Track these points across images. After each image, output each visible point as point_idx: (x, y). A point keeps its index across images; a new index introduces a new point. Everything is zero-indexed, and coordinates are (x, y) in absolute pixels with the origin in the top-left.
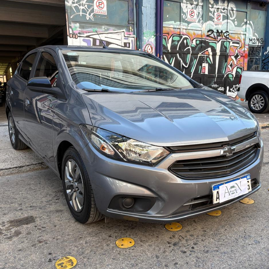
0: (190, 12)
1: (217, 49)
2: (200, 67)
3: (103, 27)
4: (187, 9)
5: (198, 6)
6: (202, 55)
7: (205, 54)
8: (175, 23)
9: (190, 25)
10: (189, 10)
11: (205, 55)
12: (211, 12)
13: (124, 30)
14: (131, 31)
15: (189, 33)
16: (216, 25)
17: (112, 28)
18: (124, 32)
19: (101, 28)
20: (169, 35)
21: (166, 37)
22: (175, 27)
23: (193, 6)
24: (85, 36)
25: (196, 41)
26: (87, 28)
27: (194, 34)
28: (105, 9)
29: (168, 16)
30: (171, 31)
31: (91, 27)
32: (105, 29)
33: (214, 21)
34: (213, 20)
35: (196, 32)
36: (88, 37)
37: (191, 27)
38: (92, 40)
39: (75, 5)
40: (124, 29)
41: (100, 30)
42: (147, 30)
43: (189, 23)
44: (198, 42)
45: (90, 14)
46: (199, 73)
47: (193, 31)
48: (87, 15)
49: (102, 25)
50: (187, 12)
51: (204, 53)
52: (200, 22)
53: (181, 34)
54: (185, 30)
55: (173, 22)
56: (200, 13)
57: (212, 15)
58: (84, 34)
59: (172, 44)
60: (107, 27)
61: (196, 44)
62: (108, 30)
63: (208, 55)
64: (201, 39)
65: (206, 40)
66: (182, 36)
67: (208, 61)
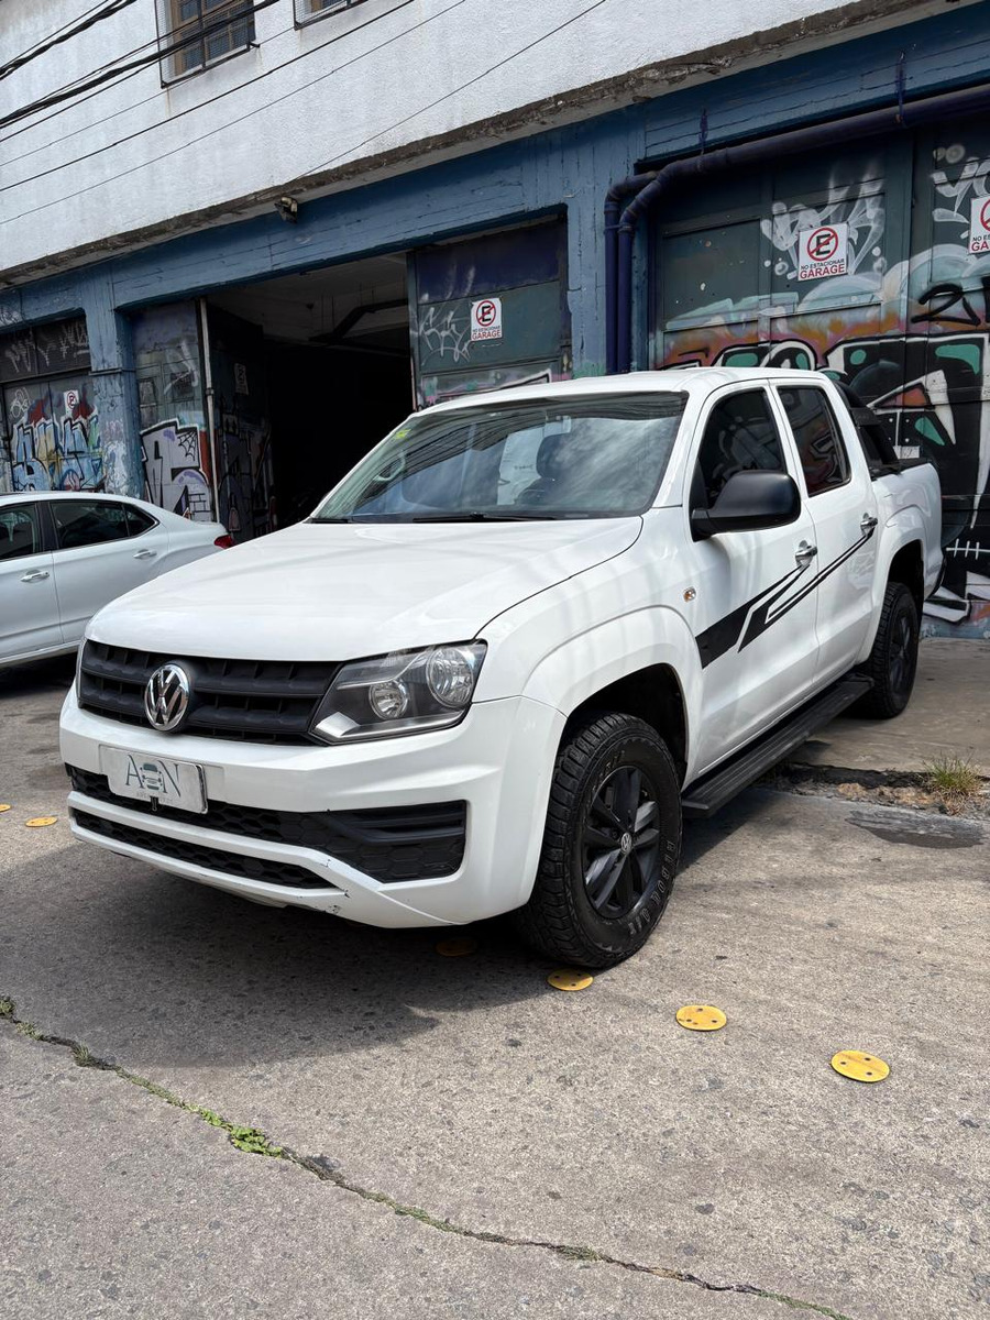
0: (815, 239)
1: (985, 372)
3: (492, 374)
4: (795, 232)
5: (858, 203)
6: (881, 412)
7: (895, 407)
8: (734, 303)
9: (810, 296)
10: (805, 236)
11: (899, 411)
12: (948, 203)
13: (548, 371)
14: (565, 369)
15: (806, 330)
16: (979, 255)
17: (513, 372)
18: (547, 376)
19: (486, 377)
20: (707, 356)
21: (697, 363)
22: (734, 318)
23: (829, 210)
25: (848, 353)
26: (457, 385)
27: (835, 326)
28: (498, 322)
29: (703, 286)
30: (718, 339)
31: (463, 380)
32: (495, 377)
33: (965, 243)
34: (964, 236)
35: (846, 317)
37: (814, 300)
39: (429, 332)
40: (548, 367)
41: (484, 384)
42: (585, 361)
43: (803, 287)
44: (859, 358)
45: (460, 348)
47: (830, 316)
48: (456, 349)
49: (487, 368)
50: (797, 245)
51: (892, 403)
52: (872, 265)
53: (762, 340)
54: (784, 321)
55: (729, 301)
56: (869, 228)
57: (955, 213)
60: (502, 371)
61: (848, 365)
62: (503, 379)
63: (925, 407)
64: (877, 342)
65: (904, 339)
66: (766, 348)
67: (927, 435)
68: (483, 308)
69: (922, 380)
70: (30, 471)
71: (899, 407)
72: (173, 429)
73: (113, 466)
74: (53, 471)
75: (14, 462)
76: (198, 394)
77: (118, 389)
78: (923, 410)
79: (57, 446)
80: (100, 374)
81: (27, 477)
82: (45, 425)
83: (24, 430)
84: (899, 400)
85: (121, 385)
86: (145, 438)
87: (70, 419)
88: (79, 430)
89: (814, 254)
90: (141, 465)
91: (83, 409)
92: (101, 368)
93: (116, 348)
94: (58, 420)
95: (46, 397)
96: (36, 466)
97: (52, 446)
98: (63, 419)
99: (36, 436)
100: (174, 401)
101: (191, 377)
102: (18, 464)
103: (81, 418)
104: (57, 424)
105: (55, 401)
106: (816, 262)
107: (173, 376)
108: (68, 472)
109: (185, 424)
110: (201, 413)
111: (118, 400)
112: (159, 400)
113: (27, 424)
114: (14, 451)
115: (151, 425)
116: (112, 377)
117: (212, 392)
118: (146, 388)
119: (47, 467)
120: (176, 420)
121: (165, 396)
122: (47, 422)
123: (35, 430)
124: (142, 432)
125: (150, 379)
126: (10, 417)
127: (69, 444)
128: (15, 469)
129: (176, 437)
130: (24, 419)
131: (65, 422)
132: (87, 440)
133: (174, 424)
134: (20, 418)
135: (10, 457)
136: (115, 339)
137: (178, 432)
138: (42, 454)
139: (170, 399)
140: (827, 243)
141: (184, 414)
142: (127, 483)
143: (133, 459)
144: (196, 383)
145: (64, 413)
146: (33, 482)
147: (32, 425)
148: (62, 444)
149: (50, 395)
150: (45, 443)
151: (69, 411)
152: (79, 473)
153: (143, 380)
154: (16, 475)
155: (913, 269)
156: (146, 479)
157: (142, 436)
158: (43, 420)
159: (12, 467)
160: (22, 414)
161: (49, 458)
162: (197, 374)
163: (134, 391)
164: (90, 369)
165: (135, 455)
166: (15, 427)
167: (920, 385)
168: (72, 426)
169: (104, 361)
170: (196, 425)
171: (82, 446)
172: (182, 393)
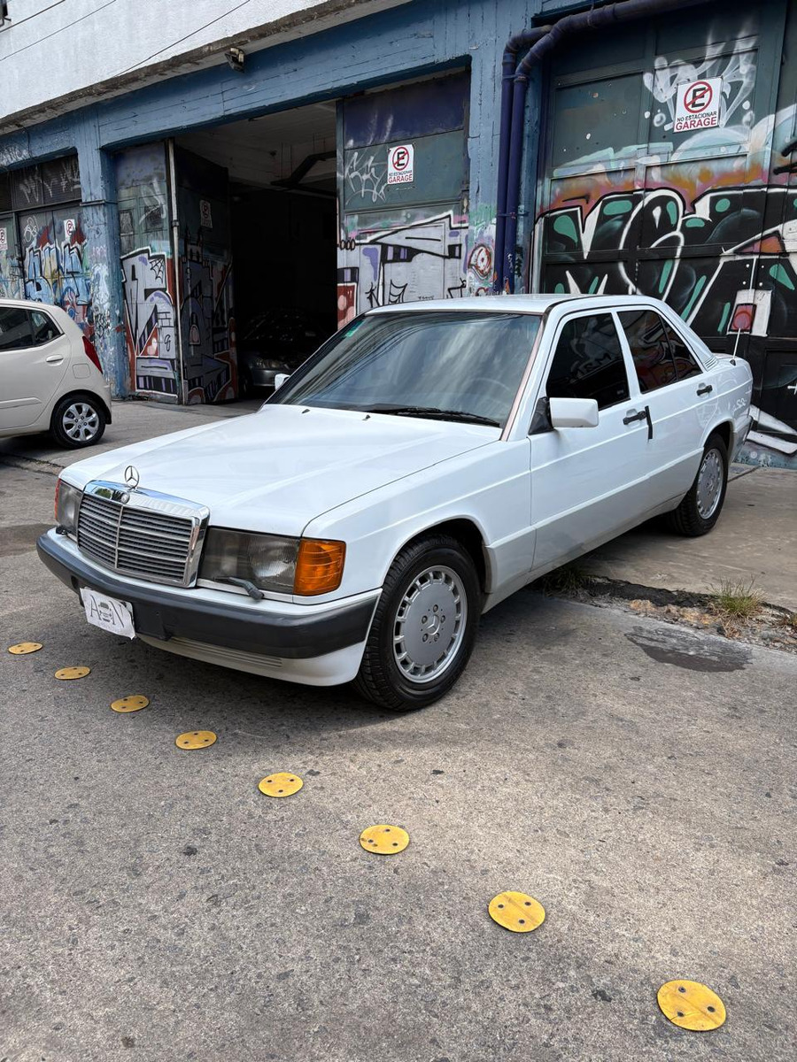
0: (691, 92)
2: (728, 306)
3: (404, 213)
4: (674, 85)
5: (733, 58)
6: (739, 258)
7: (752, 253)
8: (615, 152)
9: (683, 146)
10: (682, 89)
11: (755, 257)
13: (451, 212)
14: (465, 211)
15: (677, 179)
17: (421, 212)
18: (449, 216)
19: (398, 216)
20: (587, 203)
21: (578, 209)
22: (613, 167)
23: (706, 66)
24: (367, 241)
25: (714, 201)
26: (373, 223)
27: (705, 175)
29: (588, 136)
30: (599, 186)
31: (379, 218)
32: (406, 216)
35: (714, 167)
36: (373, 242)
37: (686, 150)
38: (379, 248)
39: (353, 175)
40: (450, 209)
41: (397, 223)
42: (479, 204)
43: (678, 138)
44: (723, 206)
45: (378, 190)
46: (720, 329)
47: (700, 165)
48: (375, 192)
49: (400, 208)
50: (675, 98)
51: (750, 249)
52: (741, 118)
53: (638, 188)
54: (658, 169)
55: (609, 151)
56: (741, 83)
58: (366, 238)
59: (600, 230)
61: (713, 213)
62: (413, 218)
63: (780, 254)
64: (741, 192)
65: (765, 189)
66: (640, 195)
67: (779, 280)
68: (399, 154)
69: (779, 228)
70: (39, 288)
71: (756, 254)
72: (146, 255)
73: (98, 285)
74: (56, 287)
75: (27, 279)
76: (166, 225)
77: (102, 219)
78: (778, 257)
79: (59, 267)
80: (88, 205)
81: (36, 293)
82: (50, 249)
83: (34, 253)
84: (757, 247)
85: (104, 216)
86: (124, 262)
87: (68, 245)
88: (75, 254)
89: (690, 107)
90: (120, 286)
91: (79, 236)
92: (89, 200)
93: (100, 183)
94: (60, 246)
95: (50, 224)
96: (43, 284)
97: (55, 267)
98: (63, 244)
99: (43, 257)
100: (147, 231)
101: (160, 210)
102: (29, 281)
103: (77, 244)
104: (59, 249)
105: (57, 227)
106: (691, 114)
107: (146, 209)
108: (67, 290)
109: (155, 251)
110: (168, 242)
111: (102, 228)
112: (136, 228)
113: (36, 247)
114: (27, 270)
115: (129, 252)
116: (98, 208)
117: (178, 224)
118: (125, 218)
119: (51, 283)
120: (149, 248)
121: (140, 226)
122: (51, 247)
123: (42, 253)
124: (122, 257)
125: (129, 211)
126: (24, 241)
127: (67, 266)
128: (28, 285)
129: (148, 262)
130: (34, 244)
131: (65, 247)
132: (81, 262)
133: (147, 251)
134: (31, 243)
135: (23, 275)
136: (100, 175)
137: (150, 258)
138: (47, 273)
139: (144, 229)
140: (702, 96)
141: (155, 243)
142: (109, 301)
143: (114, 280)
144: (164, 215)
145: (64, 240)
146: (41, 297)
147: (40, 248)
148: (62, 265)
149: (53, 223)
150: (50, 265)
151: (68, 237)
152: (75, 290)
153: (124, 212)
154: (28, 290)
155: (779, 122)
156: (125, 298)
157: (122, 260)
158: (48, 244)
159: (25, 283)
160: (33, 239)
161: (52, 277)
162: (165, 207)
163: (115, 221)
164: (81, 200)
165: (116, 277)
166: (27, 250)
167: (776, 233)
168: (70, 250)
169: (91, 194)
170: (164, 253)
171: (78, 267)
172: (154, 224)
